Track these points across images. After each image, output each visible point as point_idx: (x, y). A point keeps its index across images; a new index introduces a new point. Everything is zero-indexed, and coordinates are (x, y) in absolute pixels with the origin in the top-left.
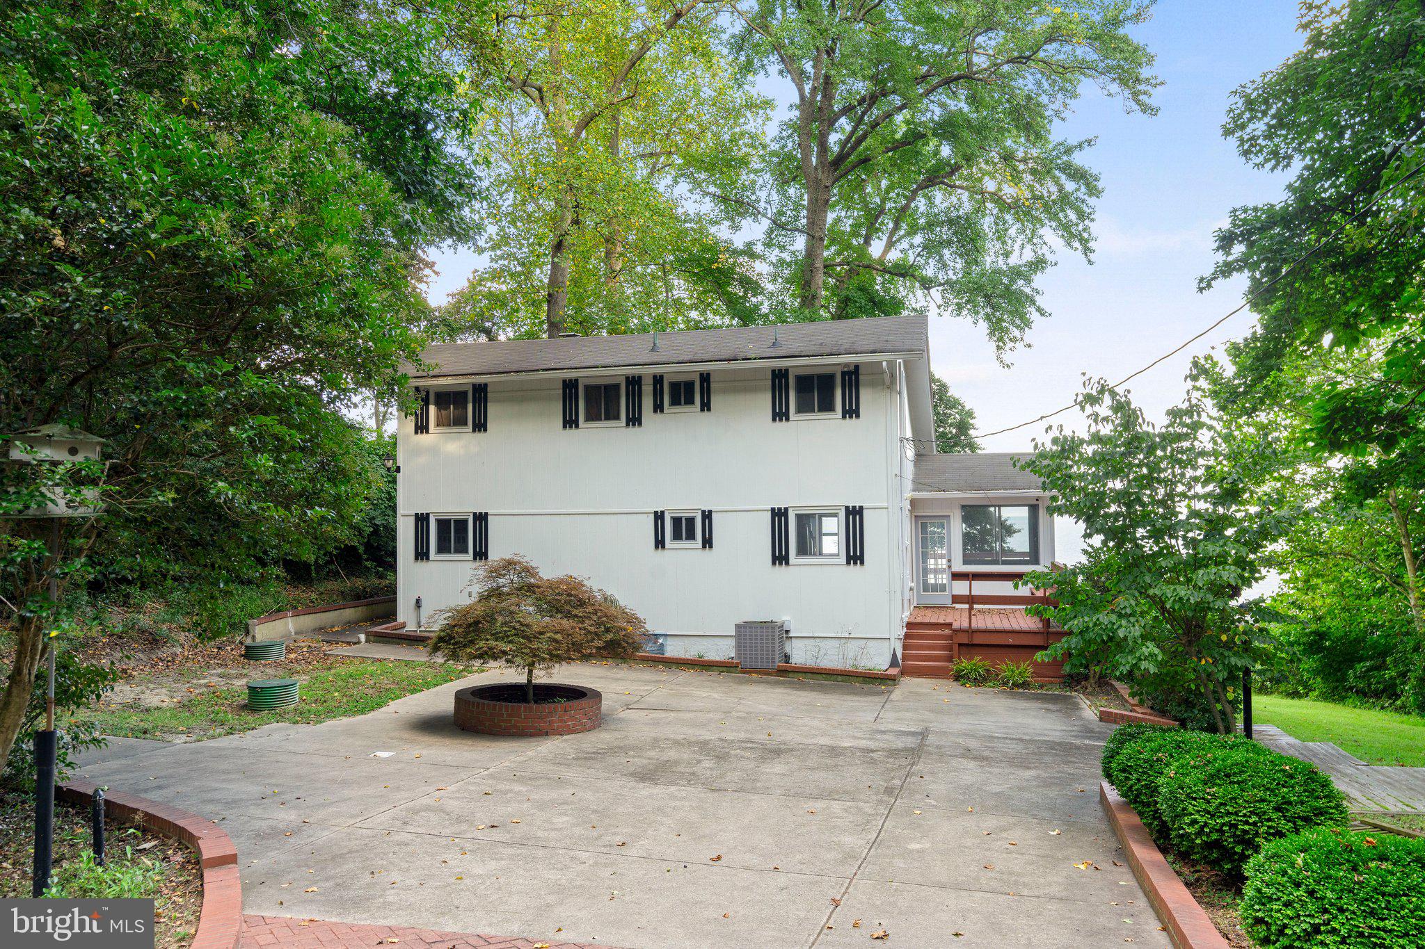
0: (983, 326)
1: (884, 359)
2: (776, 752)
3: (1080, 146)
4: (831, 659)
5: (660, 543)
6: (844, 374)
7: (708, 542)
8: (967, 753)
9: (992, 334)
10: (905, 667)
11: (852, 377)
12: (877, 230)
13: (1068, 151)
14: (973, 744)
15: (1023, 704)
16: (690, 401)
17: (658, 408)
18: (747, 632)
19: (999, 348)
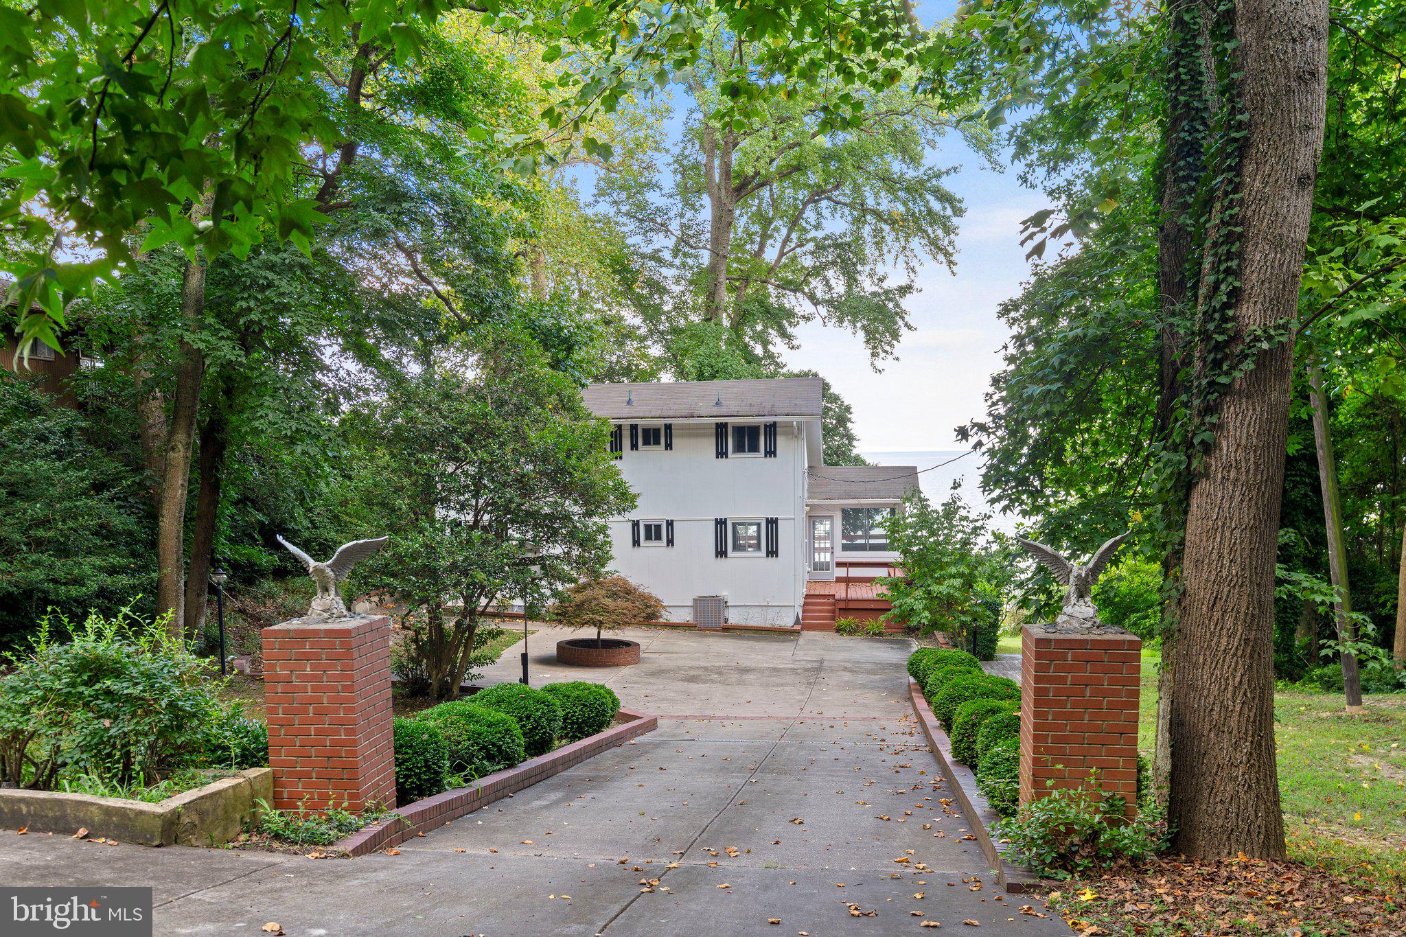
0: (861, 335)
1: (794, 420)
2: (746, 671)
3: (947, 173)
4: (756, 620)
5: (636, 543)
6: (766, 426)
7: (670, 542)
8: (845, 669)
9: (868, 342)
10: (804, 624)
11: (772, 429)
12: (771, 236)
13: (938, 176)
14: (848, 665)
15: (878, 645)
16: (657, 442)
17: (634, 446)
18: (700, 602)
19: (873, 355)
